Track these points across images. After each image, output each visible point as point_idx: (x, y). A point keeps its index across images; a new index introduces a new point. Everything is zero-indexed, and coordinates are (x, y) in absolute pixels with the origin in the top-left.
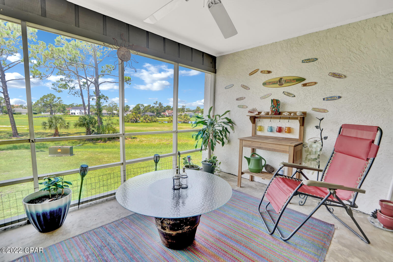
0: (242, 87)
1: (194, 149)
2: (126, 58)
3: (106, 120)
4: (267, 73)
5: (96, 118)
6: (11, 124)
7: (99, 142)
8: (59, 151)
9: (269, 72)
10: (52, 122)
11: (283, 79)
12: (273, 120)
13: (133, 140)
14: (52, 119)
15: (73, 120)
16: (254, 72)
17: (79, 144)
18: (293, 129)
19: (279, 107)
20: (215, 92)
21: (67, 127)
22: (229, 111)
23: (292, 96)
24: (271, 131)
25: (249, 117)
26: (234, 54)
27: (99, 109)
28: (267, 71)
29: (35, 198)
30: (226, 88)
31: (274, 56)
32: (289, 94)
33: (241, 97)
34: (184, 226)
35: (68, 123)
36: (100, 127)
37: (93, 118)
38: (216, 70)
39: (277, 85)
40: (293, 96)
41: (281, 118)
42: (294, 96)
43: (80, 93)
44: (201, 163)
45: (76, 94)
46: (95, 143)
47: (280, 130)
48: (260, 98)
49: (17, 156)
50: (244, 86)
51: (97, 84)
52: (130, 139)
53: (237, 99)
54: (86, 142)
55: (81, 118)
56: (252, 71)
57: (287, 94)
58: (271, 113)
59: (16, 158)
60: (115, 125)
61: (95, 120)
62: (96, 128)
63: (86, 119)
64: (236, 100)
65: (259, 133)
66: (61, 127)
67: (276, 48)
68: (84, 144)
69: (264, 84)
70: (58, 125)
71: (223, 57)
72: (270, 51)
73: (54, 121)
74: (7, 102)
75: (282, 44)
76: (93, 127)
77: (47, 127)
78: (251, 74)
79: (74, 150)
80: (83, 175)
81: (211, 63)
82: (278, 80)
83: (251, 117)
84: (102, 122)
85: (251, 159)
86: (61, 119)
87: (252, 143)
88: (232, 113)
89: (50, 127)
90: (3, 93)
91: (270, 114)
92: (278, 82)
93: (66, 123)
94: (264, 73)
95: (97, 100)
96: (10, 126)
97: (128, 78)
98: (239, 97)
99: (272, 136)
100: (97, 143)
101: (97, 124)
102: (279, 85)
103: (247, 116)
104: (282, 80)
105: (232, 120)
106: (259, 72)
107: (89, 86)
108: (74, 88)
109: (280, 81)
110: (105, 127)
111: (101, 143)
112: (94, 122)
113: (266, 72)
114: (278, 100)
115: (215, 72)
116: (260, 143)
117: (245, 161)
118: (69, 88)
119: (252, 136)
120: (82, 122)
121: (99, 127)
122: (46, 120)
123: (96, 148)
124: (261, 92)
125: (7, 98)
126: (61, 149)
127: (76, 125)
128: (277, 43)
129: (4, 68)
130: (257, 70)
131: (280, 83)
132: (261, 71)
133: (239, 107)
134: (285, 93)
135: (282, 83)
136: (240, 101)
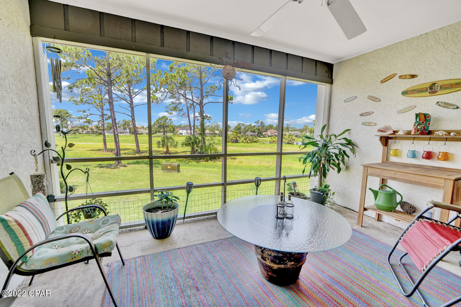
0: (370, 99)
2: (231, 76)
3: (208, 140)
5: (200, 138)
6: (136, 142)
7: (202, 161)
8: (169, 167)
9: (413, 76)
10: (165, 141)
11: (436, 85)
12: (417, 141)
13: (233, 160)
14: (164, 139)
15: (180, 140)
16: (388, 79)
17: (185, 162)
18: (452, 154)
19: (429, 124)
20: (331, 107)
21: (175, 146)
22: (349, 130)
23: (453, 107)
24: (414, 156)
25: (378, 138)
26: (358, 58)
27: (203, 130)
28: (410, 75)
29: (151, 208)
30: (346, 101)
31: (423, 53)
32: (446, 105)
33: (367, 111)
34: (288, 261)
35: (177, 143)
36: (203, 147)
37: (198, 138)
38: (333, 80)
39: (427, 94)
40: (455, 107)
41: (431, 139)
42: (458, 108)
43: (187, 114)
44: (309, 191)
45: (183, 116)
46: (198, 162)
47: (429, 156)
48: (398, 112)
49: (139, 170)
50: (372, 97)
51: (202, 105)
52: (230, 159)
53: (362, 115)
54: (191, 161)
55: (187, 138)
56: (385, 78)
57: (443, 105)
58: (415, 132)
59: (138, 171)
60: (216, 145)
63: (191, 139)
64: (359, 115)
65: (393, 159)
66: (171, 146)
67: (427, 42)
68: (189, 162)
69: (404, 93)
70: (169, 144)
71: (342, 62)
73: (166, 140)
74: (133, 124)
75: (438, 35)
76: (197, 147)
77: (161, 146)
78: (384, 81)
79: (181, 167)
80: (189, 192)
81: (326, 72)
82: (428, 86)
83: (381, 137)
84: (205, 142)
85: (379, 193)
86: (171, 138)
87: (382, 171)
88: (352, 132)
89: (163, 146)
90: (131, 117)
91: (413, 133)
92: (429, 89)
93: (175, 142)
94: (404, 78)
95: (201, 120)
96: (135, 144)
97: (231, 97)
98: (365, 112)
99: (415, 163)
100: (200, 162)
101: (200, 144)
102: (430, 93)
103: (376, 136)
105: (353, 141)
106: (397, 77)
107: (195, 107)
108: (182, 110)
109: (431, 88)
110: (207, 147)
111: (204, 163)
112: (198, 141)
113: (408, 77)
114: (428, 114)
115: (331, 83)
116: (395, 172)
117: (370, 195)
118: (178, 110)
119: (383, 162)
120: (188, 141)
121: (202, 146)
122: (160, 139)
123: (198, 166)
124: (399, 104)
125: (134, 121)
126: (170, 166)
127: (183, 145)
128: (429, 35)
129: (132, 96)
130: (394, 75)
131: (432, 90)
132: (400, 76)
133: (364, 125)
134: (440, 103)
135: (435, 89)
136: (365, 117)
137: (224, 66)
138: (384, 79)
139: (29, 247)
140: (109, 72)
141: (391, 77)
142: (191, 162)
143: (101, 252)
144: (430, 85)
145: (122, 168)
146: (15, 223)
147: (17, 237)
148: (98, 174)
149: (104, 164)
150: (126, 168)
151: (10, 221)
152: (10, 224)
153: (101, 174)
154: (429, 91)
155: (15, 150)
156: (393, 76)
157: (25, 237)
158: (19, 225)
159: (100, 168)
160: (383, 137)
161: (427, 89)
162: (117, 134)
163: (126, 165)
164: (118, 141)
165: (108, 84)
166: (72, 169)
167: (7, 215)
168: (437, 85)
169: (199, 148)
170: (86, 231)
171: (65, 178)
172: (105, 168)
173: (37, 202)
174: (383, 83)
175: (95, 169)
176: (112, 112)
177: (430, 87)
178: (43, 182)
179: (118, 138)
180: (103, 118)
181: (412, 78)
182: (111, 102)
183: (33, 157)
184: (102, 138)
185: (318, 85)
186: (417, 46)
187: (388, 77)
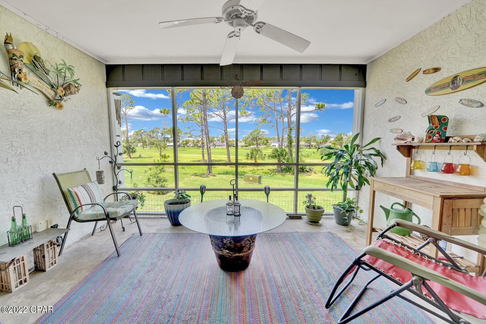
0: (397, 101)
1: (325, 187)
2: (239, 95)
4: (432, 73)
5: (287, 150)
6: (228, 154)
8: (251, 179)
9: (436, 70)
10: (253, 154)
11: (458, 77)
14: (253, 151)
15: (268, 151)
16: (413, 75)
17: (270, 174)
19: (446, 129)
20: (365, 113)
22: (379, 138)
23: (476, 106)
24: (436, 170)
25: (395, 147)
26: (386, 55)
27: (290, 141)
28: (433, 69)
30: (377, 105)
31: (446, 40)
32: (470, 103)
33: (394, 116)
35: (265, 155)
36: (290, 159)
37: (285, 150)
38: (366, 83)
39: (450, 90)
40: (479, 104)
41: (452, 147)
42: (482, 105)
43: (276, 126)
44: (332, 207)
45: (272, 128)
47: (449, 169)
48: (422, 115)
49: (225, 179)
50: (399, 98)
51: (290, 115)
53: (390, 121)
54: (277, 173)
55: (274, 150)
57: (466, 103)
58: (426, 140)
59: (224, 181)
60: (304, 157)
61: (286, 152)
62: (286, 160)
63: (278, 151)
64: (388, 121)
65: (418, 173)
66: (259, 158)
67: (450, 25)
68: (274, 175)
69: (428, 91)
70: (257, 156)
71: (374, 61)
72: (439, 33)
74: (226, 137)
75: (461, 14)
76: (284, 159)
77: (249, 158)
78: (409, 78)
79: (262, 180)
81: (356, 75)
82: (450, 80)
83: (398, 146)
84: (292, 154)
85: (391, 213)
86: (259, 150)
88: (383, 140)
89: (251, 157)
90: (225, 131)
91: (424, 141)
92: (451, 83)
93: (263, 155)
94: (428, 73)
95: (289, 132)
96: (227, 156)
100: (286, 176)
101: (287, 156)
102: (452, 89)
103: (393, 145)
104: (458, 79)
105: (381, 151)
106: (421, 72)
107: (284, 118)
108: (271, 122)
112: (284, 154)
113: (431, 71)
114: (443, 116)
115: (365, 86)
118: (267, 122)
119: (406, 177)
120: (274, 154)
121: (288, 159)
122: (248, 152)
124: (424, 105)
125: (226, 135)
126: (252, 177)
127: (269, 157)
128: (452, 16)
129: (226, 111)
130: (419, 71)
131: (455, 84)
132: (424, 71)
133: (392, 132)
134: (463, 101)
135: (457, 84)
136: (393, 123)
137: (233, 87)
138: (410, 77)
139: (80, 205)
140: (204, 93)
141: (416, 73)
142: (276, 175)
143: (111, 217)
144: (452, 79)
145: (211, 177)
146: (75, 193)
147: (75, 201)
148: (193, 181)
149: (199, 173)
150: (215, 177)
151: (73, 192)
152: (72, 193)
153: (194, 181)
154: (451, 86)
155: (91, 157)
156: (417, 72)
157: (78, 201)
158: (77, 194)
159: (195, 176)
160: (401, 146)
161: (449, 84)
162: (210, 147)
163: (216, 175)
164: (210, 153)
165: (203, 103)
166: (121, 170)
167: (72, 189)
168: (460, 78)
169: (285, 160)
170: (116, 206)
171: (116, 175)
172: (198, 177)
173: (91, 185)
174: (408, 82)
175: (190, 177)
176: (206, 127)
177: (452, 82)
178: (102, 176)
179: (210, 150)
180: (202, 133)
181: (435, 72)
182: (205, 119)
183: (98, 161)
184: (201, 150)
185: (355, 90)
186: (440, 32)
187: (413, 73)
